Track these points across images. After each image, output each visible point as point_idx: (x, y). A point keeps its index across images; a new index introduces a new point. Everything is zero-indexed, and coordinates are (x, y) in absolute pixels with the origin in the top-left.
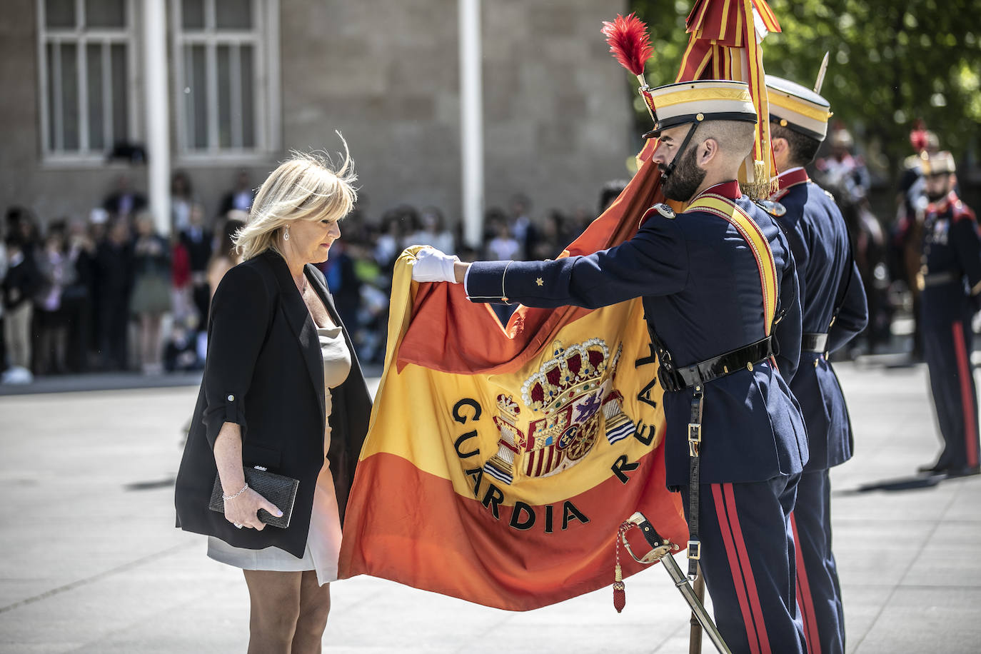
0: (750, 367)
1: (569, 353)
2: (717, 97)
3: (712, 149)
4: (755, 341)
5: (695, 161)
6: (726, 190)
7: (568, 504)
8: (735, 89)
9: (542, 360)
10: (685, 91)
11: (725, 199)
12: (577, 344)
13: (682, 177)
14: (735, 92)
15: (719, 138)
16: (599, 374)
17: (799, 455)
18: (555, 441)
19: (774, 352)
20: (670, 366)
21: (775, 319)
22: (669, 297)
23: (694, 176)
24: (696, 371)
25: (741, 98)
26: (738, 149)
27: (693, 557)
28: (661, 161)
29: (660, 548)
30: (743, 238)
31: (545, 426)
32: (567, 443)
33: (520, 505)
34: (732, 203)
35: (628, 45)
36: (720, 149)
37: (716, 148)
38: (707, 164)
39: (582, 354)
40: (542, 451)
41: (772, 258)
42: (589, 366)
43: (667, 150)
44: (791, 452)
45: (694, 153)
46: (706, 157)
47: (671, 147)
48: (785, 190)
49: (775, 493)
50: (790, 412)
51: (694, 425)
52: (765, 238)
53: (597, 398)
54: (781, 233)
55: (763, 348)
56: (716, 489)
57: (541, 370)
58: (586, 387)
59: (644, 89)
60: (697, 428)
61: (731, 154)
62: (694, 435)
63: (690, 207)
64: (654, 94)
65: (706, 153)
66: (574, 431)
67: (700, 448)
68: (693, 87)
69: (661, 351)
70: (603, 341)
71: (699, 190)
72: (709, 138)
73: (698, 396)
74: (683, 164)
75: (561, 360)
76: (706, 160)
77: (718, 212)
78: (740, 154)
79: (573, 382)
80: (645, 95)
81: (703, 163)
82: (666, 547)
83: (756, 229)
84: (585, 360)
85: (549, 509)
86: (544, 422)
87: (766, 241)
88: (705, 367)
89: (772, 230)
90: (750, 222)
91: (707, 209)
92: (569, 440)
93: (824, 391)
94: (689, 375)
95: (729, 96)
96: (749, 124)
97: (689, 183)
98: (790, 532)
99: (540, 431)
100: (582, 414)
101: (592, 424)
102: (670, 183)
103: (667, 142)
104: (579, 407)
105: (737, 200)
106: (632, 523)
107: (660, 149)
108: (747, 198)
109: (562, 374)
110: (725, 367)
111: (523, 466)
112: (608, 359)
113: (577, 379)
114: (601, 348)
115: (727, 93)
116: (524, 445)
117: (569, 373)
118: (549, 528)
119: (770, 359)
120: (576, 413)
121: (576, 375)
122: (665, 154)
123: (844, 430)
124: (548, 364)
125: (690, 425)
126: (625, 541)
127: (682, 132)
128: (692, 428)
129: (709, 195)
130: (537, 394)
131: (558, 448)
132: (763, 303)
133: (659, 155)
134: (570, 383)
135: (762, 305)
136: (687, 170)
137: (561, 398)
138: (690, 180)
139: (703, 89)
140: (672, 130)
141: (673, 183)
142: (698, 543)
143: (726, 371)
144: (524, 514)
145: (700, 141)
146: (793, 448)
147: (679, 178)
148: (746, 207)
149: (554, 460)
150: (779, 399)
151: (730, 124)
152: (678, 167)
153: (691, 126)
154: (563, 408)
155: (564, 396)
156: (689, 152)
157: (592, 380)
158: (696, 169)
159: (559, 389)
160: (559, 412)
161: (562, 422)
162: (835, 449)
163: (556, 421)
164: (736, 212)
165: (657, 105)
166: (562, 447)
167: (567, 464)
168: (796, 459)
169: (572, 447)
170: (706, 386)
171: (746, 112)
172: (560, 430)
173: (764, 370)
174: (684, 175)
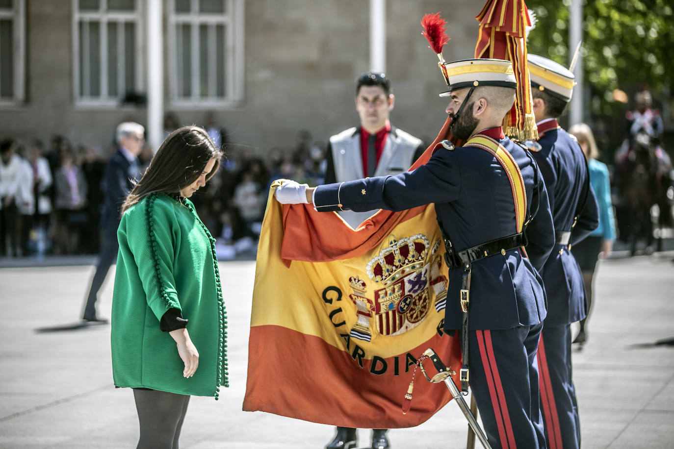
0: (503, 252)
1: (400, 243)
2: (488, 70)
3: (483, 105)
4: (508, 234)
5: (472, 113)
6: (493, 133)
7: (409, 355)
9: (381, 248)
10: (466, 66)
11: (490, 138)
12: (406, 238)
13: (463, 123)
15: (489, 99)
16: (422, 258)
17: (538, 313)
18: (395, 306)
20: (451, 251)
21: (524, 223)
23: (471, 122)
24: (466, 256)
25: (505, 71)
26: (502, 106)
27: (464, 380)
28: (451, 112)
30: (500, 165)
31: (386, 294)
32: (405, 309)
33: (376, 358)
34: (497, 142)
36: (489, 105)
37: (486, 105)
38: (481, 115)
39: (410, 245)
40: (387, 314)
41: (523, 181)
42: (415, 253)
43: (455, 105)
44: (530, 310)
45: (471, 108)
46: (479, 111)
47: (457, 103)
48: (542, 134)
49: (519, 338)
50: (533, 283)
51: (464, 291)
52: (517, 166)
53: (422, 276)
54: (534, 162)
56: (479, 334)
57: (381, 254)
58: (413, 267)
59: (442, 64)
60: (466, 293)
61: (497, 109)
62: (465, 298)
64: (447, 67)
65: (480, 108)
66: (409, 300)
68: (472, 63)
69: (446, 241)
70: (424, 236)
71: (474, 131)
72: (482, 98)
73: (468, 271)
74: (464, 115)
75: (395, 248)
76: (479, 112)
77: (485, 147)
78: (502, 109)
79: (403, 263)
80: (442, 67)
81: (477, 115)
83: (512, 161)
84: (412, 249)
85: (396, 359)
86: (384, 291)
87: (518, 169)
88: (473, 251)
90: (507, 154)
91: (478, 145)
92: (406, 306)
93: (567, 271)
95: (497, 69)
96: (510, 89)
97: (468, 127)
99: (383, 297)
100: (413, 287)
101: (423, 297)
102: (456, 127)
103: (455, 100)
104: (410, 282)
105: (500, 140)
106: (426, 356)
107: (451, 103)
108: (507, 139)
109: (395, 258)
110: (485, 252)
111: (376, 326)
112: (429, 248)
113: (406, 261)
114: (423, 241)
116: (373, 310)
117: (401, 257)
118: (397, 373)
119: (521, 248)
120: (408, 287)
121: (406, 258)
122: (453, 107)
123: (581, 298)
124: (385, 251)
127: (464, 93)
128: (463, 293)
129: (483, 136)
130: (378, 270)
131: (399, 312)
133: (450, 108)
134: (401, 264)
135: (514, 211)
136: (466, 119)
137: (395, 274)
138: (468, 125)
139: (480, 65)
140: (458, 91)
141: (458, 127)
142: (467, 370)
143: (486, 255)
144: (380, 364)
145: (477, 99)
146: (532, 307)
147: (462, 124)
149: (397, 322)
150: (523, 275)
151: (496, 89)
152: (461, 116)
153: (470, 89)
154: (398, 281)
155: (397, 273)
156: (469, 106)
157: (417, 262)
158: (472, 118)
159: (394, 268)
160: (394, 284)
161: (398, 292)
162: (574, 311)
163: (394, 291)
164: (499, 148)
165: (449, 75)
166: (402, 311)
167: (408, 326)
168: (534, 315)
169: (410, 312)
170: (473, 264)
171: (508, 81)
172: (398, 298)
173: (515, 255)
174: (465, 122)
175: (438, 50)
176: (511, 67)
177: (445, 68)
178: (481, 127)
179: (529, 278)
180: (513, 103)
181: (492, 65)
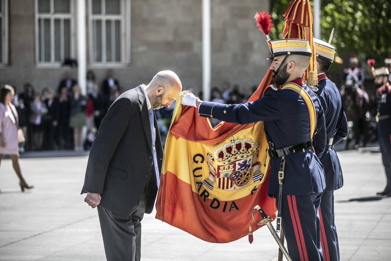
0: (304, 151)
1: (237, 142)
2: (296, 46)
3: (293, 66)
4: (307, 140)
5: (286, 70)
6: (298, 81)
7: (233, 202)
8: (303, 43)
9: (225, 143)
10: (284, 42)
11: (297, 85)
12: (240, 139)
13: (281, 76)
14: (303, 44)
15: (296, 62)
16: (248, 152)
17: (322, 186)
18: (229, 176)
19: (314, 146)
20: (273, 149)
21: (315, 133)
22: (274, 121)
23: (286, 76)
24: (282, 151)
25: (306, 46)
26: (303, 66)
27: (278, 223)
28: (273, 69)
29: (266, 219)
30: (303, 100)
33: (215, 199)
34: (300, 86)
35: (264, 23)
36: (296, 66)
37: (294, 66)
38: (291, 71)
39: (242, 143)
40: (224, 179)
41: (315, 108)
42: (244, 148)
43: (276, 66)
44: (318, 184)
45: (286, 67)
46: (290, 69)
47: (277, 64)
49: (312, 200)
50: (319, 169)
51: (281, 172)
53: (247, 162)
54: (318, 99)
55: (309, 144)
56: (289, 197)
57: (224, 147)
58: (242, 157)
59: (269, 41)
60: (282, 173)
61: (300, 68)
62: (281, 176)
63: (284, 87)
64: (272, 43)
65: (291, 67)
67: (283, 181)
68: (287, 41)
69: (270, 143)
70: (252, 140)
71: (287, 81)
72: (292, 61)
73: (283, 161)
74: (281, 71)
75: (233, 144)
77: (294, 90)
78: (304, 68)
79: (237, 154)
80: (269, 43)
81: (289, 71)
82: (268, 219)
83: (309, 97)
84: (243, 146)
85: (226, 203)
87: (313, 102)
88: (286, 149)
89: (315, 97)
90: (307, 94)
91: (290, 88)
93: (333, 161)
94: (280, 153)
96: (308, 57)
97: (283, 78)
98: (318, 215)
99: (222, 170)
102: (276, 78)
103: (276, 62)
104: (239, 164)
105: (302, 85)
106: (256, 209)
107: (274, 64)
108: (306, 85)
109: (233, 150)
110: (294, 150)
111: (217, 183)
112: (253, 147)
114: (250, 142)
115: (300, 44)
116: (216, 175)
117: (236, 150)
118: (224, 210)
119: (312, 148)
121: (239, 151)
122: (275, 67)
123: (340, 176)
124: (227, 145)
125: (279, 172)
126: (253, 216)
127: (282, 58)
128: (280, 173)
129: (291, 83)
130: (221, 155)
131: (231, 179)
132: (310, 126)
133: (273, 66)
134: (236, 154)
135: (310, 127)
136: (283, 74)
139: (291, 42)
140: (278, 57)
141: (278, 78)
142: (280, 218)
143: (294, 152)
144: (216, 203)
145: (289, 62)
146: (319, 182)
147: (280, 76)
148: (305, 88)
149: (230, 184)
150: (314, 164)
151: (301, 56)
152: (279, 72)
153: (285, 56)
154: (232, 163)
155: (232, 158)
156: (284, 66)
157: (245, 154)
158: (286, 73)
159: (231, 155)
160: (230, 164)
161: (231, 168)
162: (336, 183)
163: (229, 168)
164: (302, 90)
165: (273, 47)
166: (232, 179)
167: (235, 187)
168: (320, 187)
169: (238, 180)
170: (286, 157)
171: (307, 52)
172: (231, 172)
173: (309, 152)
174: (282, 75)
175: (267, 33)
176: (309, 43)
177: (271, 43)
178: (291, 78)
179: (317, 166)
180: (309, 65)
181: (298, 42)
